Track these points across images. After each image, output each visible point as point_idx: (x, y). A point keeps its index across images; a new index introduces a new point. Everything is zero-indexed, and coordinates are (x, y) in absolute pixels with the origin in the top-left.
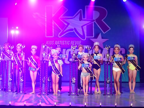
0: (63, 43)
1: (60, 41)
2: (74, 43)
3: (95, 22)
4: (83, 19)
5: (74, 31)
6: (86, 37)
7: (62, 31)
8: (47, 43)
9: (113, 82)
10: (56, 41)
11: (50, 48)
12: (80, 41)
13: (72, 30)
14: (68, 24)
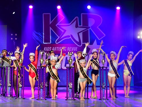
0: (60, 49)
1: (58, 48)
2: (70, 49)
3: (90, 28)
4: (79, 26)
5: (71, 37)
6: (82, 43)
7: (59, 37)
8: (45, 49)
9: (109, 87)
10: (53, 48)
11: (47, 55)
12: (77, 47)
13: (69, 36)
14: (65, 31)
